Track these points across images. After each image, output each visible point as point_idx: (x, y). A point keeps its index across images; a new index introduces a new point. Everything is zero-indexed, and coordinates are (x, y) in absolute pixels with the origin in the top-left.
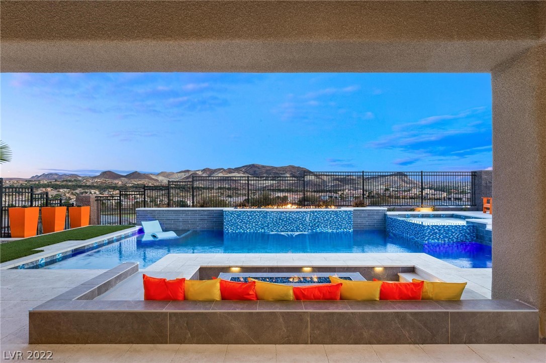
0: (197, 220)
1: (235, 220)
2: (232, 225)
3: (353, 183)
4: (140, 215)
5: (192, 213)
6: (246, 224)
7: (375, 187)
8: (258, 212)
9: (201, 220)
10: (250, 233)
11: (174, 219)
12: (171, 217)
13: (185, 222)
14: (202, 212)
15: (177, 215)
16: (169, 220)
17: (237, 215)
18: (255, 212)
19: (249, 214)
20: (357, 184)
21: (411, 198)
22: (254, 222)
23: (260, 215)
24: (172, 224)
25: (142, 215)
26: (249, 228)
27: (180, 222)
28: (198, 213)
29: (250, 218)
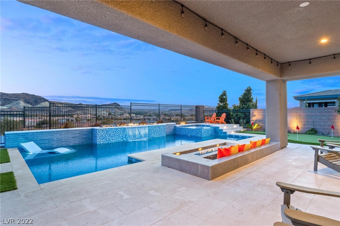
0: (70, 138)
1: (105, 135)
2: (103, 139)
3: (83, 110)
4: (11, 139)
5: (65, 133)
6: (112, 137)
7: (99, 113)
8: (120, 129)
9: (74, 137)
10: (115, 142)
11: (49, 139)
12: (46, 138)
13: (59, 140)
14: (75, 131)
15: (51, 136)
16: (43, 140)
17: (106, 131)
18: (118, 129)
19: (114, 130)
20: (86, 110)
21: (124, 119)
22: (117, 136)
23: (121, 130)
24: (46, 143)
25: (12, 138)
26: (114, 139)
27: (54, 141)
28: (71, 132)
29: (115, 132)
